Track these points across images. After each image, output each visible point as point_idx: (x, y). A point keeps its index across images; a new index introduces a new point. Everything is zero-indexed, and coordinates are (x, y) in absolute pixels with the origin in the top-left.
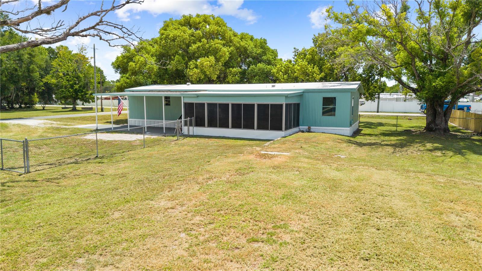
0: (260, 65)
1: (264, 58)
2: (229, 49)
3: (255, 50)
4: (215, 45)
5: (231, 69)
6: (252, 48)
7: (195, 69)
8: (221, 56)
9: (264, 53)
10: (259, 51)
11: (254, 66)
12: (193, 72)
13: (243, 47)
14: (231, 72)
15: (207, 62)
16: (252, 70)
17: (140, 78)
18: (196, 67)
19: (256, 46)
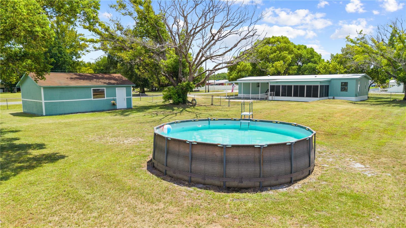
0: (310, 64)
1: (312, 60)
2: (292, 56)
3: (307, 55)
4: (284, 54)
5: (292, 67)
6: (305, 54)
7: (272, 68)
8: (287, 60)
9: (313, 57)
10: (309, 56)
11: (306, 65)
12: (271, 70)
13: (299, 54)
14: (292, 68)
15: (279, 64)
16: (304, 67)
17: (243, 73)
18: (273, 67)
19: (307, 54)
